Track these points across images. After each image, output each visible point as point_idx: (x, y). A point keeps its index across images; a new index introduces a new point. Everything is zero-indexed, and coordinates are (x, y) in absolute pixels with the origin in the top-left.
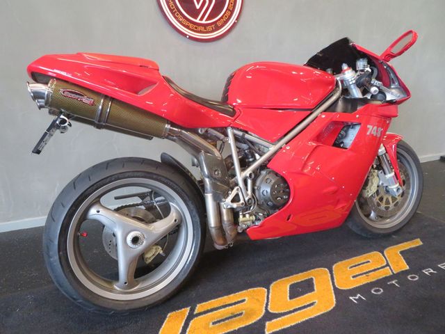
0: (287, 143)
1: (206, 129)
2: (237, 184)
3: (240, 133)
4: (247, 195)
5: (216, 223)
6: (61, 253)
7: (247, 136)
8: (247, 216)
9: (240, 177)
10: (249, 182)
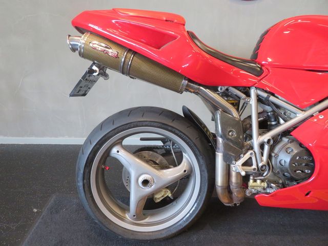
0: (320, 111)
1: (226, 87)
2: (251, 148)
3: (265, 95)
4: (262, 161)
5: (223, 182)
6: (85, 181)
7: (272, 98)
8: (259, 181)
9: (256, 141)
10: (266, 148)
